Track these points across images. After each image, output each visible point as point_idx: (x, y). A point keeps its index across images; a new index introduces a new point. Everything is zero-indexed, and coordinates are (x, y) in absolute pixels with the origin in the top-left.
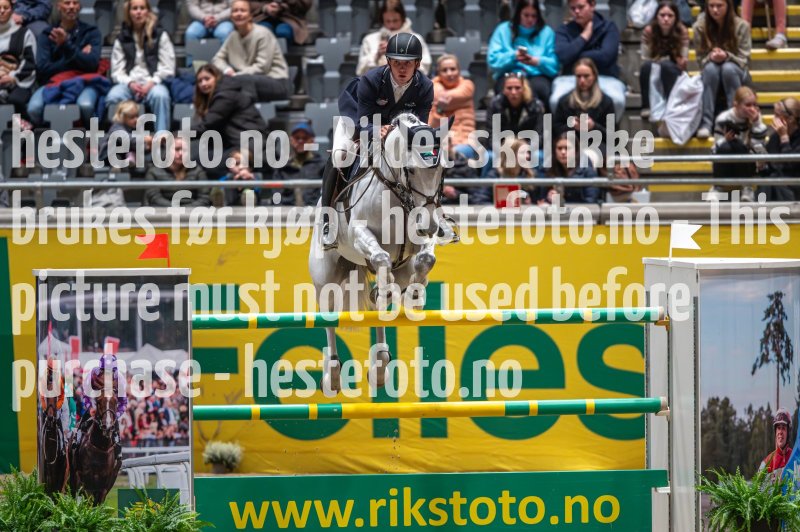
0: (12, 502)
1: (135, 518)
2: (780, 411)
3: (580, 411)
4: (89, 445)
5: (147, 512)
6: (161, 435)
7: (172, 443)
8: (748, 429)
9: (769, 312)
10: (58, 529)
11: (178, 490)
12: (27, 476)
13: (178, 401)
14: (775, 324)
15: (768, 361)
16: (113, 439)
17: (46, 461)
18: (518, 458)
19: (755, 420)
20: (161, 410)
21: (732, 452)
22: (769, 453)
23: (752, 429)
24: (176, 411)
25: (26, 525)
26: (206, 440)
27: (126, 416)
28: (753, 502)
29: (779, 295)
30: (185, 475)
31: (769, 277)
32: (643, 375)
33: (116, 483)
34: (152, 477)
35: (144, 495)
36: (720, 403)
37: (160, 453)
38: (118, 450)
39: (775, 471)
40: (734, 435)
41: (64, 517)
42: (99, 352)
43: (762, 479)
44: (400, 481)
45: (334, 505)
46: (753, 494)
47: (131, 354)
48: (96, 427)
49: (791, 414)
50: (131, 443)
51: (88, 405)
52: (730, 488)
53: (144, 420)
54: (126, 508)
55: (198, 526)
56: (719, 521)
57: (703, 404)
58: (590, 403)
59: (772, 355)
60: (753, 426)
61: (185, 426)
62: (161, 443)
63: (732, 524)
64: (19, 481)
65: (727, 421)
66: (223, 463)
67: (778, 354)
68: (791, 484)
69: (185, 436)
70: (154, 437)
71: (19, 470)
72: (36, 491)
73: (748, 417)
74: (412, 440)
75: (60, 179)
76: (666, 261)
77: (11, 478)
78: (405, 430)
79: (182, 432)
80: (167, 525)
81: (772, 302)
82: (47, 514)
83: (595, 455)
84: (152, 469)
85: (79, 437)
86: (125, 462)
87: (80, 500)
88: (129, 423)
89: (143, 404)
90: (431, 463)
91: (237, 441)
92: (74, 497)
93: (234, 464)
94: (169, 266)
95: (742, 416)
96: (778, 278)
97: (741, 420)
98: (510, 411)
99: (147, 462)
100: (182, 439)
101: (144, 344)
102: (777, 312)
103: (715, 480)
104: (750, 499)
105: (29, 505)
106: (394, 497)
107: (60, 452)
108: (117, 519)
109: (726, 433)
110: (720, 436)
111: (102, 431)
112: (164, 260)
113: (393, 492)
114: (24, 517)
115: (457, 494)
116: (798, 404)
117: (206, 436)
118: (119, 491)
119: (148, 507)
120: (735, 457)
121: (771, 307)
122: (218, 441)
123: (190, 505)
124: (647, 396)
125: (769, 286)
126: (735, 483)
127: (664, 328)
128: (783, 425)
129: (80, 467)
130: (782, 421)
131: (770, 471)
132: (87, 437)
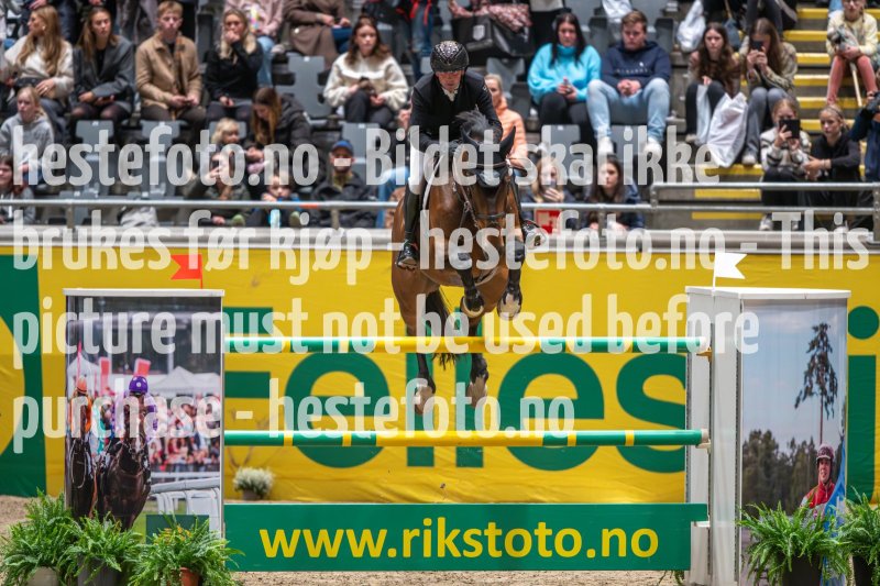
0: (38, 526)
1: (164, 545)
2: (823, 445)
3: (618, 442)
4: (118, 470)
5: (176, 539)
6: (191, 460)
7: (203, 468)
8: (790, 463)
9: (813, 344)
10: (85, 554)
11: (207, 517)
12: (54, 500)
14: (820, 357)
15: (811, 394)
16: (143, 463)
17: (73, 485)
18: (555, 489)
19: (798, 454)
21: (774, 486)
22: (811, 489)
23: (794, 463)
25: (52, 550)
26: (237, 466)
28: (794, 538)
29: (824, 327)
30: (215, 501)
31: (815, 308)
32: (684, 407)
33: (144, 509)
34: (182, 503)
35: (173, 521)
36: (762, 436)
37: (190, 478)
38: (147, 474)
39: (817, 507)
40: (775, 469)
41: (91, 542)
43: (804, 514)
44: (435, 511)
45: (367, 534)
46: (794, 530)
47: (162, 377)
48: (126, 450)
50: (161, 468)
52: (771, 524)
53: (174, 445)
54: (154, 535)
55: (227, 554)
56: (759, 557)
57: (745, 437)
58: (630, 434)
59: (816, 388)
60: (796, 460)
61: (216, 451)
62: (191, 468)
63: (773, 560)
64: (45, 504)
65: (769, 455)
66: (253, 490)
67: (823, 388)
68: (834, 520)
69: (215, 461)
70: (184, 462)
71: (45, 493)
72: (63, 515)
73: (791, 451)
74: (447, 469)
75: (92, 196)
76: (710, 291)
77: (37, 501)
78: (441, 459)
79: (213, 457)
80: (196, 551)
81: (817, 334)
82: (73, 539)
83: (634, 488)
84: (181, 494)
85: (107, 461)
86: (154, 487)
87: (107, 525)
88: (159, 448)
90: (466, 494)
91: (268, 468)
92: (101, 522)
93: (265, 491)
94: (202, 287)
95: (784, 449)
96: (823, 310)
97: (783, 454)
98: (548, 441)
99: (177, 487)
100: (212, 464)
101: (175, 367)
102: (821, 344)
103: (755, 515)
104: (791, 535)
105: (55, 530)
106: (427, 528)
107: (88, 476)
108: (145, 546)
109: (768, 467)
110: (761, 469)
111: (131, 455)
112: (198, 281)
113: (427, 522)
114: (50, 542)
115: (492, 525)
116: (842, 438)
117: (237, 461)
118: (147, 516)
119: (177, 533)
120: (777, 491)
121: (816, 339)
122: (249, 467)
123: (220, 532)
124: (688, 428)
125: (814, 318)
126: (776, 518)
127: (706, 358)
128: (826, 459)
129: (108, 492)
130: (825, 456)
131: (812, 506)
132: (116, 460)
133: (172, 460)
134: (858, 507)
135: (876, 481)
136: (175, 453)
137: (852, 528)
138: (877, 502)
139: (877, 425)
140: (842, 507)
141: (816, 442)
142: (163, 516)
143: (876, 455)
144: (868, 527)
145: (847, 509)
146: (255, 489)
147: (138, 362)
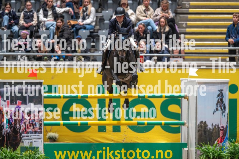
1: (26, 155)
2: (222, 125)
3: (160, 124)
4: (12, 133)
6: (34, 130)
7: (37, 133)
8: (212, 131)
9: (218, 95)
10: (2, 158)
11: (39, 147)
13: (39, 120)
14: (220, 99)
15: (218, 110)
16: (19, 131)
18: (142, 138)
19: (214, 128)
20: (34, 123)
22: (218, 138)
23: (213, 131)
24: (39, 123)
26: (48, 132)
27: (23, 124)
28: (213, 153)
29: (222, 90)
30: (41, 142)
31: (219, 85)
32: (180, 114)
33: (20, 145)
34: (31, 143)
35: (28, 148)
36: (203, 123)
37: (33, 136)
38: (21, 135)
39: (220, 144)
40: (207, 132)
41: (4, 155)
42: (15, 105)
43: (216, 146)
44: (106, 145)
45: (86, 152)
46: (213, 150)
47: (25, 106)
48: (14, 128)
49: (225, 126)
50: (25, 133)
51: (12, 121)
52: (206, 149)
53: (29, 126)
54: (23, 152)
55: (45, 158)
56: (203, 158)
57: (198, 123)
58: (163, 122)
59: (219, 108)
61: (41, 128)
62: (34, 133)
65: (205, 128)
66: (52, 139)
67: (221, 108)
68: (225, 148)
69: (41, 131)
70: (32, 131)
73: (212, 127)
74: (110, 133)
76: (188, 80)
78: (108, 130)
80: (35, 157)
81: (219, 92)
83: (165, 138)
84: (31, 141)
85: (9, 131)
86: (23, 138)
87: (9, 150)
88: (24, 127)
89: (29, 121)
90: (116, 140)
91: (57, 132)
92: (7, 149)
93: (56, 139)
94: (37, 79)
95: (210, 127)
96: (221, 85)
97: (210, 128)
98: (139, 124)
99: (30, 138)
100: (40, 131)
101: (29, 103)
102: (221, 95)
103: (201, 146)
106: (104, 150)
107: (3, 135)
108: (20, 156)
109: (205, 132)
110: (203, 133)
111: (16, 129)
112: (35, 77)
113: (104, 148)
115: (123, 149)
116: (227, 123)
117: (47, 131)
118: (21, 147)
119: (29, 152)
120: (208, 139)
121: (219, 94)
122: (51, 132)
123: (42, 152)
124: (181, 120)
125: (219, 87)
126: (208, 147)
127: (187, 100)
129: (9, 140)
130: (222, 128)
131: (218, 143)
132: (11, 130)
133: (28, 130)
134: (232, 144)
135: (237, 136)
136: (29, 128)
137: (230, 150)
138: (238, 142)
139: (238, 119)
140: (227, 144)
141: (219, 124)
142: (25, 147)
143: (237, 128)
144: (235, 149)
145: (229, 144)
146: (53, 139)
147: (18, 101)
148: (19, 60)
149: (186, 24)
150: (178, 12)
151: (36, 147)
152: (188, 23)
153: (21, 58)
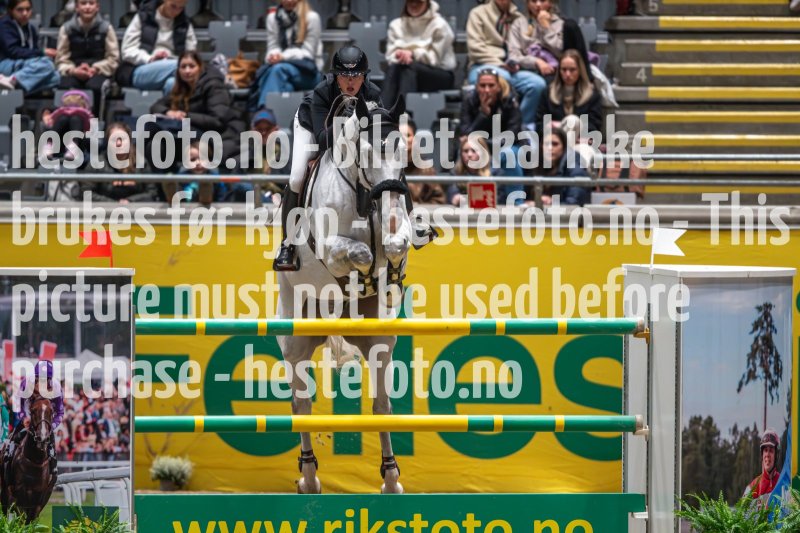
2: (767, 432)
3: (549, 427)
4: (22, 458)
5: (83, 531)
6: (100, 448)
7: (112, 457)
8: (732, 450)
9: (757, 325)
11: (117, 508)
13: (118, 412)
14: (764, 338)
15: (755, 378)
16: (49, 452)
18: (489, 478)
19: (740, 441)
20: (100, 422)
21: (715, 476)
22: (754, 478)
23: (737, 451)
24: (117, 423)
26: (154, 454)
27: (62, 427)
28: (737, 529)
29: (768, 306)
30: (125, 491)
31: (758, 287)
32: (621, 390)
34: (91, 493)
35: (79, 512)
36: (702, 423)
37: (98, 468)
38: (53, 463)
39: (761, 497)
40: (717, 457)
42: (35, 357)
43: (748, 504)
44: (357, 501)
45: (286, 526)
46: (737, 521)
48: (30, 438)
49: (780, 435)
50: (68, 456)
51: (22, 415)
52: (712, 514)
53: (82, 432)
54: (61, 526)
57: (685, 423)
58: (560, 419)
59: (760, 371)
60: (738, 447)
61: (126, 438)
62: (100, 456)
65: (710, 442)
66: (171, 480)
67: (767, 371)
68: (779, 511)
69: (125, 450)
70: (92, 450)
73: (733, 438)
74: (374, 457)
76: (648, 269)
78: (368, 446)
79: (123, 445)
81: (761, 314)
83: (572, 477)
84: (90, 485)
85: (11, 450)
86: (60, 477)
87: (11, 517)
88: (66, 435)
89: (81, 415)
91: (187, 456)
92: (5, 513)
93: (183, 480)
94: (112, 266)
95: (726, 436)
96: (767, 288)
97: (725, 441)
98: (473, 426)
99: (85, 477)
100: (122, 452)
101: (83, 349)
102: (765, 325)
103: (696, 505)
104: (733, 526)
106: (350, 519)
109: (708, 455)
110: (702, 458)
111: (36, 443)
112: (107, 259)
113: (350, 513)
115: (418, 517)
116: (788, 425)
117: (154, 449)
118: (54, 507)
119: (83, 525)
120: (719, 480)
121: (760, 319)
122: (167, 455)
123: (130, 524)
124: (625, 414)
125: (758, 297)
126: (717, 509)
127: (644, 340)
128: (771, 446)
129: (12, 482)
130: (770, 443)
131: (756, 496)
132: (20, 449)
133: (81, 448)
136: (82, 441)
137: (798, 519)
140: (787, 497)
141: (760, 428)
142: (70, 508)
145: (793, 499)
146: (173, 479)
147: (44, 344)
148: (55, 199)
149: (649, 70)
150: (621, 27)
151: (109, 508)
152: (655, 65)
153: (59, 192)
